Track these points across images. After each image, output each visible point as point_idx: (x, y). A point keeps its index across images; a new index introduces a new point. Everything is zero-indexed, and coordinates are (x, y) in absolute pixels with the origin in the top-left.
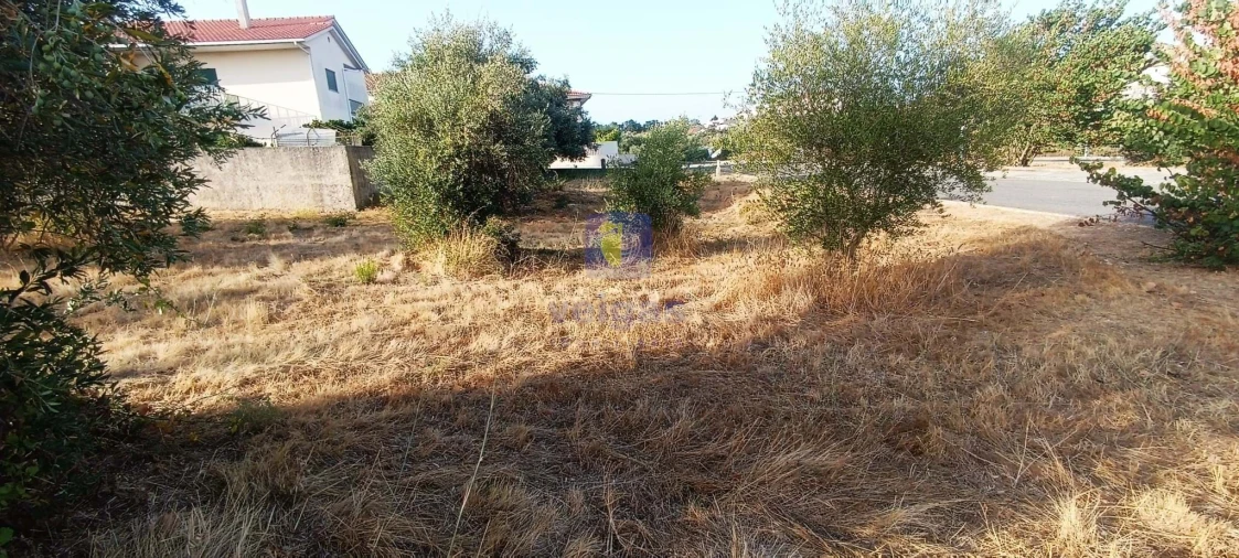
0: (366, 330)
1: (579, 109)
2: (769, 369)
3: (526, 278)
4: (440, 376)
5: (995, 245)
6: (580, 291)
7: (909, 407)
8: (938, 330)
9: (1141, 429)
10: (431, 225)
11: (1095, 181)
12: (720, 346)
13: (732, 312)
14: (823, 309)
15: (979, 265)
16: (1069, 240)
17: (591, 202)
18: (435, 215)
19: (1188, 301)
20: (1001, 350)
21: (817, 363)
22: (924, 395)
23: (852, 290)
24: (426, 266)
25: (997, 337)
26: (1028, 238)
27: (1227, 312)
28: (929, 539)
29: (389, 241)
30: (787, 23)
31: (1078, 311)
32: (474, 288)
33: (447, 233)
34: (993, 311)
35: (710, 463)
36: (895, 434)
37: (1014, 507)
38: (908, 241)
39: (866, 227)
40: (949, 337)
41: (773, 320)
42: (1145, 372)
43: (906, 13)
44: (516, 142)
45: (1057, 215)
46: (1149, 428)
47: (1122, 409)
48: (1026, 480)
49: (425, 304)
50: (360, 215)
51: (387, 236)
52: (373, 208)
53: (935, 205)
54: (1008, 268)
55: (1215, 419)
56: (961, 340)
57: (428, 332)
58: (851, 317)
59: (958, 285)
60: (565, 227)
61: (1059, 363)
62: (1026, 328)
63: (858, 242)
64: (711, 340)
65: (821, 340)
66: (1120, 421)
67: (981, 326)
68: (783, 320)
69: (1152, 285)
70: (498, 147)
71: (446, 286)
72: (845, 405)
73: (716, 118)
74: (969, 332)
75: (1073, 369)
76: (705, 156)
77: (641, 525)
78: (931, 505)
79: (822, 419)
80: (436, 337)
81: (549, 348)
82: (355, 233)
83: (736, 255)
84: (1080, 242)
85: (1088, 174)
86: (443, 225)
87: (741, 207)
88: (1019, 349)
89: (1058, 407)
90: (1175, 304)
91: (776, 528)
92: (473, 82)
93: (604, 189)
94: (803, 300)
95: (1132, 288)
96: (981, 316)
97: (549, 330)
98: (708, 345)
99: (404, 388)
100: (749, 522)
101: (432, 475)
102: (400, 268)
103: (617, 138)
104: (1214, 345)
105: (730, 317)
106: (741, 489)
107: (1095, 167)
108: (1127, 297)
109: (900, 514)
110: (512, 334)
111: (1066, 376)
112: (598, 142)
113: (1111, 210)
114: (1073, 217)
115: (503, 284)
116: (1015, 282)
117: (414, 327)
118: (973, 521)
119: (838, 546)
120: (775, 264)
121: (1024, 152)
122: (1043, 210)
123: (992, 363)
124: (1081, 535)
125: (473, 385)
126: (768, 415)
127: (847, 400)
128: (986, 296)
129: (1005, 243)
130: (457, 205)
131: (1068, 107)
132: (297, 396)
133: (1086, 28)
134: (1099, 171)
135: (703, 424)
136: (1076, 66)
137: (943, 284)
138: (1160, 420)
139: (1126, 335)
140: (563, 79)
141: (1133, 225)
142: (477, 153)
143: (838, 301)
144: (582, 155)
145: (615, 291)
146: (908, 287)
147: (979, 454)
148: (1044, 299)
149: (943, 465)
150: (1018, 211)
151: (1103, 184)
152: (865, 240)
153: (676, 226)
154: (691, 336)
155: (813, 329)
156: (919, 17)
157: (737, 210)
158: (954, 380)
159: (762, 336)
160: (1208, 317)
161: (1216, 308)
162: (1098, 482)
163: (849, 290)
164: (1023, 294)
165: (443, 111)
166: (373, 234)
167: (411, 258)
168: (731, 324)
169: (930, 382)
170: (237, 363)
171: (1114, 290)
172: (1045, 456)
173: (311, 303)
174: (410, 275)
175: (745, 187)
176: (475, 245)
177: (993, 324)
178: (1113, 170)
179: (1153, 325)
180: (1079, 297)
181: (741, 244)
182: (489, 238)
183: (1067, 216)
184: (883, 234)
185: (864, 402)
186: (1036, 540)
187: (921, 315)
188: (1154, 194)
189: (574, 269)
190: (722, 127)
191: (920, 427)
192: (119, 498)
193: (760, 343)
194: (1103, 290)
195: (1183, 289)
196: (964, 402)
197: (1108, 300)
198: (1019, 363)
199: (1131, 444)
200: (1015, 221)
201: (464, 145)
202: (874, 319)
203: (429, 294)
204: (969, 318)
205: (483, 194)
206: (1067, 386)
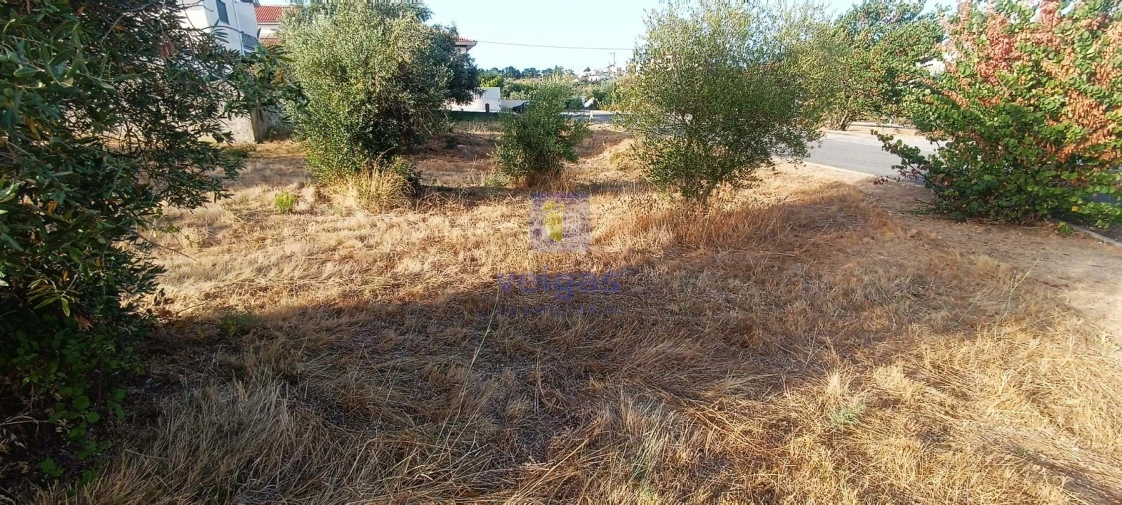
0: (299, 255)
1: (466, 56)
2: (640, 289)
3: (430, 212)
4: (378, 292)
5: (813, 197)
6: (481, 224)
7: (740, 316)
8: (765, 262)
9: (889, 330)
10: (341, 162)
11: (887, 150)
12: (602, 271)
13: (610, 244)
14: (680, 244)
15: (798, 213)
16: (866, 195)
17: (478, 145)
18: (347, 154)
19: (936, 244)
20: (808, 277)
21: (676, 285)
22: (751, 308)
23: (703, 230)
24: (337, 199)
25: (806, 267)
26: (838, 191)
27: (957, 252)
28: (748, 397)
29: (294, 174)
30: (662, 8)
31: (863, 250)
32: (387, 220)
33: (358, 170)
34: (805, 248)
35: (601, 354)
36: (730, 334)
37: (803, 379)
38: (748, 192)
39: (717, 180)
40: (773, 267)
41: (642, 252)
42: (898, 293)
43: (755, 10)
44: (421, 90)
45: (862, 174)
46: (893, 329)
47: (880, 317)
48: (813, 362)
49: (345, 233)
50: (260, 147)
51: (291, 169)
52: (272, 141)
53: (770, 164)
54: (820, 215)
55: (935, 324)
56: (781, 269)
57: (357, 257)
58: (701, 250)
59: (783, 228)
60: (457, 166)
61: (845, 286)
62: (827, 261)
63: (709, 192)
64: (595, 267)
65: (679, 268)
66: (875, 325)
67: (796, 259)
68: (649, 252)
69: (914, 231)
70: (405, 95)
71: (360, 217)
72: (696, 315)
73: (588, 70)
74: (787, 264)
75: (853, 291)
76: (579, 106)
77: (558, 392)
78: (749, 378)
79: (679, 324)
80: (364, 262)
81: (464, 271)
82: (259, 165)
83: (609, 197)
84: (874, 197)
85: (883, 144)
86: (354, 163)
87: (611, 154)
88: (820, 276)
89: (840, 317)
90: (926, 246)
91: (648, 393)
92: (384, 34)
93: (489, 133)
94: (665, 236)
95: (900, 233)
96: (797, 252)
97: (461, 257)
98: (592, 271)
99: (352, 302)
100: (631, 391)
101: (399, 362)
102: (313, 200)
103: (500, 84)
104: (943, 276)
105: (608, 249)
106: (624, 369)
107: (888, 139)
108: (896, 241)
109: (731, 383)
110: (430, 260)
111: (848, 296)
112: (483, 88)
113: (896, 173)
114: (872, 176)
115: (412, 216)
116: (823, 227)
117: (343, 252)
118: (777, 387)
119: (690, 402)
120: (644, 207)
121: (843, 119)
122: (852, 169)
123: (801, 286)
124: (839, 392)
125: (407, 299)
126: (642, 322)
127: (697, 312)
128: (801, 236)
129: (821, 195)
130: (366, 146)
131: (878, 84)
132: (262, 307)
133: (895, 19)
134: (891, 142)
135: (594, 328)
136: (885, 51)
137: (771, 227)
138: (900, 324)
139: (891, 267)
140: (451, 26)
141: (912, 184)
142: (387, 99)
143: (693, 238)
144: (468, 99)
145: (510, 225)
146: (745, 229)
147: (785, 347)
148: (842, 240)
149: (761, 354)
150: (834, 169)
151: (892, 152)
152: (715, 191)
153: (558, 171)
154: (578, 263)
155: (672, 259)
156: (766, 13)
157: (608, 157)
158: (773, 298)
159: (634, 264)
160: (945, 256)
161: (950, 250)
162: (855, 362)
163: (701, 229)
164: (828, 236)
165: (356, 60)
166: (277, 166)
167: (322, 190)
168: (609, 254)
169: (757, 299)
170: (191, 280)
171: (889, 235)
172: (826, 347)
173: (240, 230)
174: (324, 206)
175: (615, 137)
176: (383, 182)
177: (804, 258)
178: (900, 142)
179: (909, 261)
180: (866, 239)
181: (612, 188)
182: (396, 176)
183: (868, 175)
184: (729, 185)
185: (710, 313)
186: (813, 396)
187: (752, 249)
188: (926, 162)
189: (471, 206)
190: (594, 79)
191: (748, 329)
192: (153, 379)
193: (633, 270)
194: (883, 234)
195: (933, 235)
196: (777, 313)
197: (885, 242)
198: (819, 287)
199: (881, 339)
200: (831, 177)
201: (375, 91)
202: (719, 252)
203: (346, 224)
204: (788, 254)
205: (390, 136)
206: (848, 303)
